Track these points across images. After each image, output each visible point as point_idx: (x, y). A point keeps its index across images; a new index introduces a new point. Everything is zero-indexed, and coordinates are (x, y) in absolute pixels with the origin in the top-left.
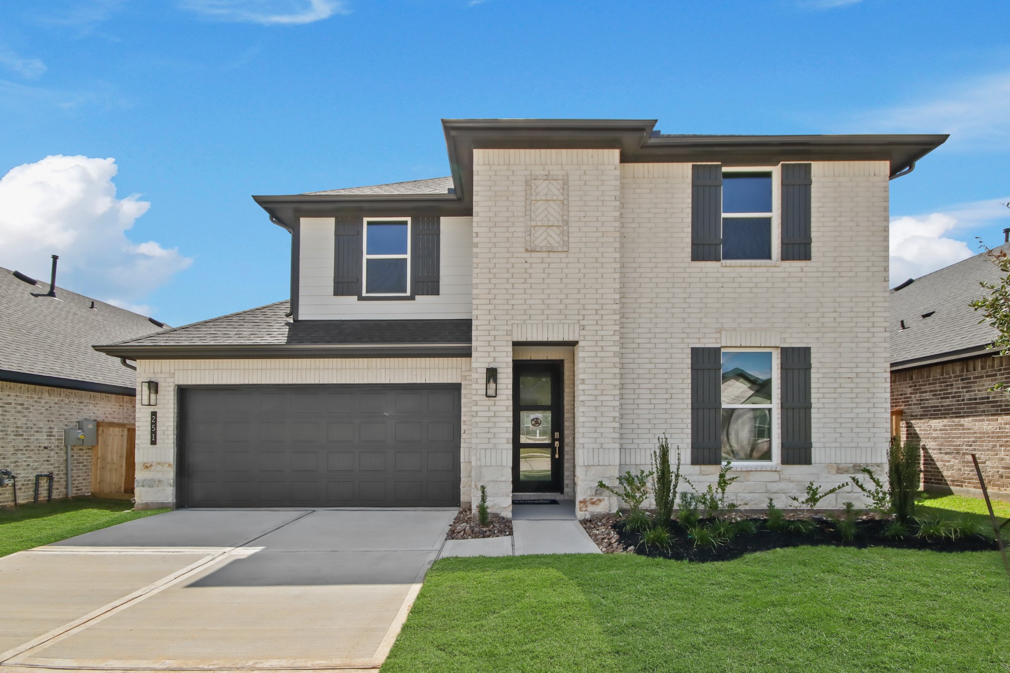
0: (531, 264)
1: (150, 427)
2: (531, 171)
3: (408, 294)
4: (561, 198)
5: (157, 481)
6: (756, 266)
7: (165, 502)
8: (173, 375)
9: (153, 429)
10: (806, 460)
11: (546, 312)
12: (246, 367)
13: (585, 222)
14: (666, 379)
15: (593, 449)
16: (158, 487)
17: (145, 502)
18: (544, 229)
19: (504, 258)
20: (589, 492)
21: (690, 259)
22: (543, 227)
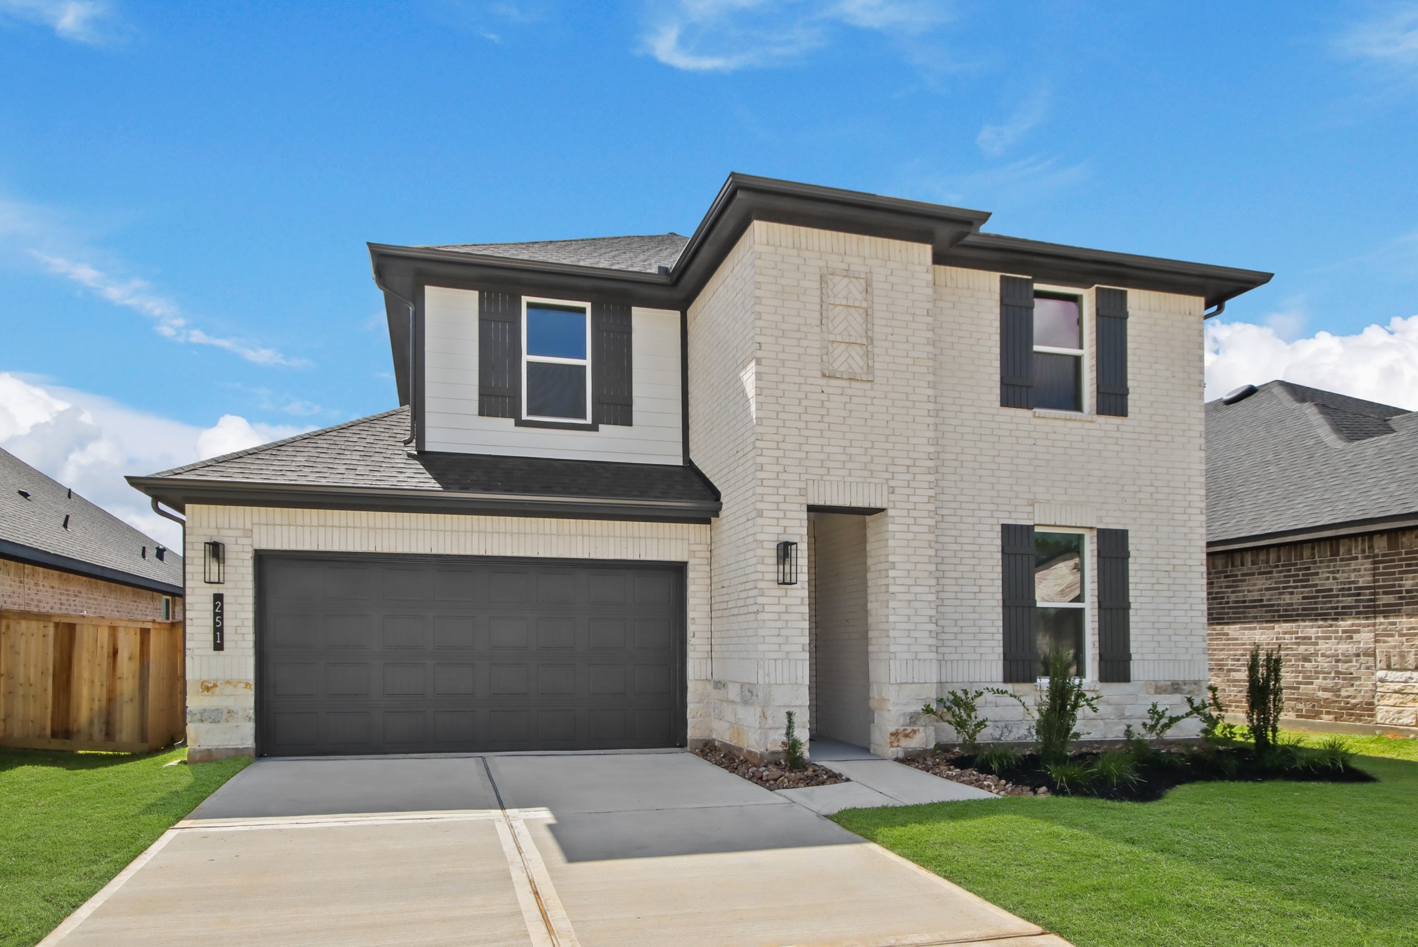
0: (829, 394)
1: (212, 620)
2: (827, 262)
3: (589, 421)
4: (865, 305)
5: (225, 711)
6: (1070, 420)
7: (241, 747)
8: (249, 533)
9: (218, 624)
10: (1124, 677)
11: (848, 465)
12: (371, 524)
13: (893, 342)
14: (974, 565)
15: (907, 660)
16: (228, 722)
17: (205, 748)
18: (843, 346)
19: (795, 383)
20: (902, 721)
21: (999, 403)
22: (843, 344)
